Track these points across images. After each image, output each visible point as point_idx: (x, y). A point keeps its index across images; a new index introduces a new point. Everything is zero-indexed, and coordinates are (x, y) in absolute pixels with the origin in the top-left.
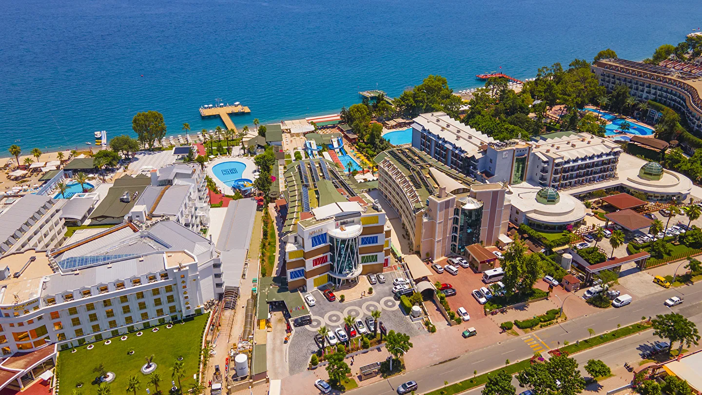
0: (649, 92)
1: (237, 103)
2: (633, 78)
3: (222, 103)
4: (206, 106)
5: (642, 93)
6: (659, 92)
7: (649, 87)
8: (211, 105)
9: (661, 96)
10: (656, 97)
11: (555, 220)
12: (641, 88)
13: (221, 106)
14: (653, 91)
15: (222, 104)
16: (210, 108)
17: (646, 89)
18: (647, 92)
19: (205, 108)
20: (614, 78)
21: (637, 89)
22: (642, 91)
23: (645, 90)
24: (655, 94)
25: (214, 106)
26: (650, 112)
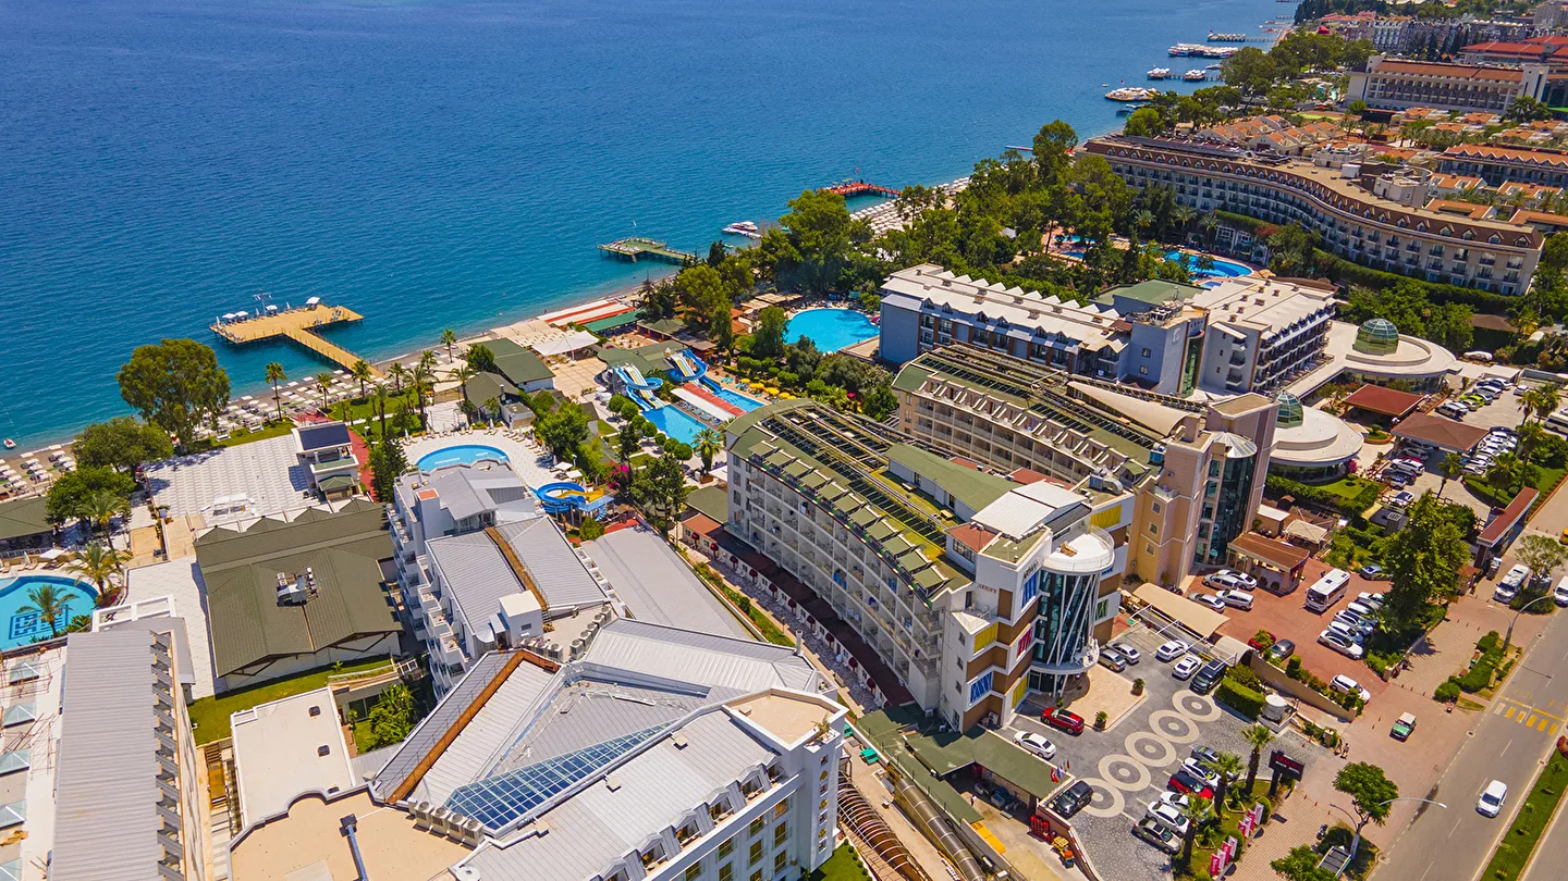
0: (1208, 195)
1: (314, 300)
2: (1174, 171)
3: (273, 304)
4: (230, 316)
5: (1194, 197)
6: (1229, 194)
7: (1208, 183)
8: (242, 314)
9: (1234, 199)
10: (1225, 203)
11: (1325, 455)
12: (1190, 188)
13: (270, 314)
14: (1216, 192)
15: (274, 307)
16: (239, 320)
17: (1202, 190)
18: (1204, 195)
19: (228, 322)
20: (1130, 171)
21: (1182, 190)
22: (1195, 193)
23: (1201, 192)
24: (1221, 197)
25: (252, 315)
26: (1220, 233)
